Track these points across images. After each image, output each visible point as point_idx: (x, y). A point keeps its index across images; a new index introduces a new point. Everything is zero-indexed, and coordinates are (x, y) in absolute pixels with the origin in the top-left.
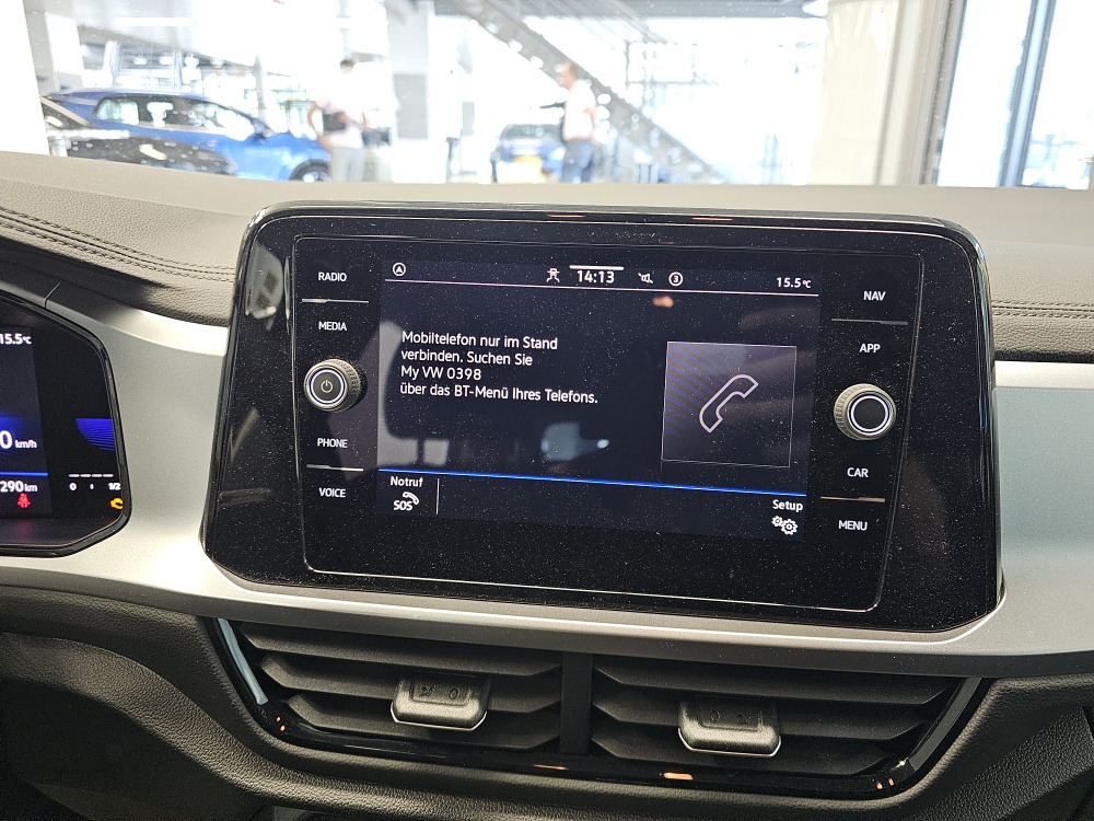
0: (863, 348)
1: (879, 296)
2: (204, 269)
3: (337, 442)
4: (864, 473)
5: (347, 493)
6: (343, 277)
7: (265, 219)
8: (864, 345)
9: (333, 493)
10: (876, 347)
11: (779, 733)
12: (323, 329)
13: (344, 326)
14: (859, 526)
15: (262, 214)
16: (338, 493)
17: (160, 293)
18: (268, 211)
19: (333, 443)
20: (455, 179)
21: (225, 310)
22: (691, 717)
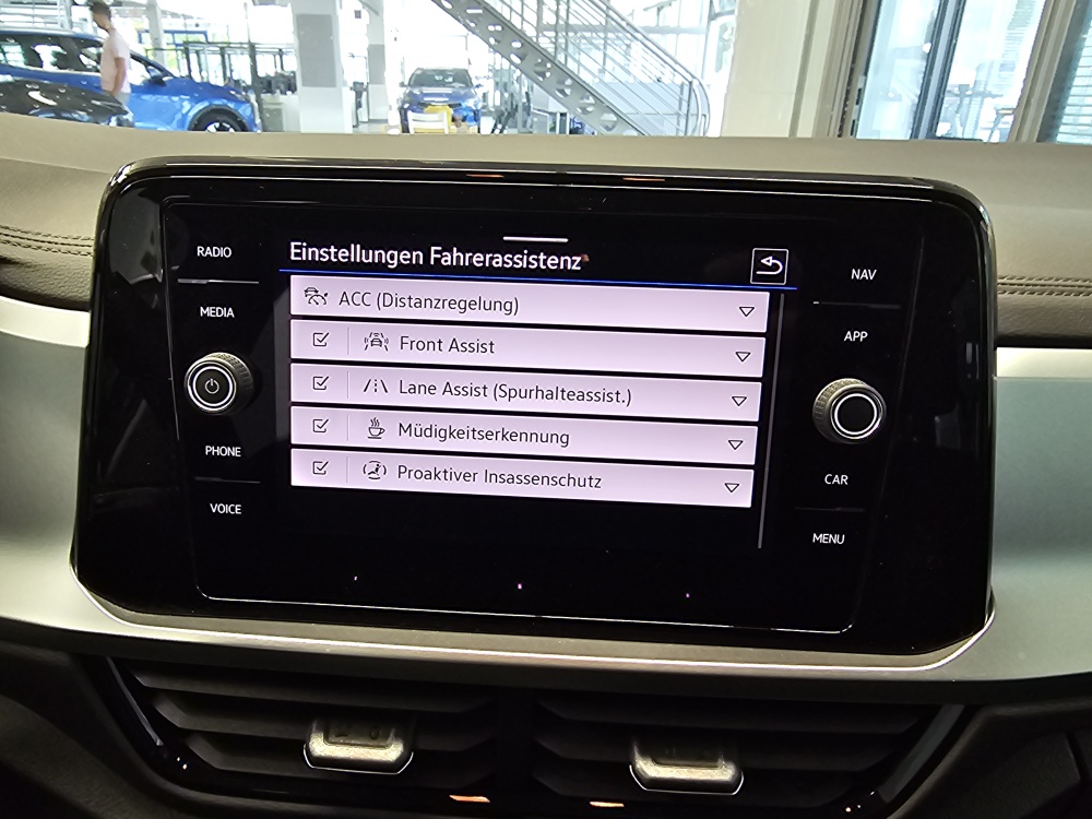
0: (848, 336)
1: (868, 275)
2: (60, 240)
3: (228, 451)
4: (844, 479)
5: (242, 509)
6: (227, 252)
7: (129, 178)
8: (849, 333)
9: (227, 509)
10: (863, 335)
11: (742, 768)
12: (205, 315)
13: (231, 312)
14: (836, 539)
15: (127, 171)
16: (233, 509)
17: (6, 270)
18: (133, 167)
19: (223, 451)
20: (363, 129)
21: (84, 290)
22: (645, 754)
